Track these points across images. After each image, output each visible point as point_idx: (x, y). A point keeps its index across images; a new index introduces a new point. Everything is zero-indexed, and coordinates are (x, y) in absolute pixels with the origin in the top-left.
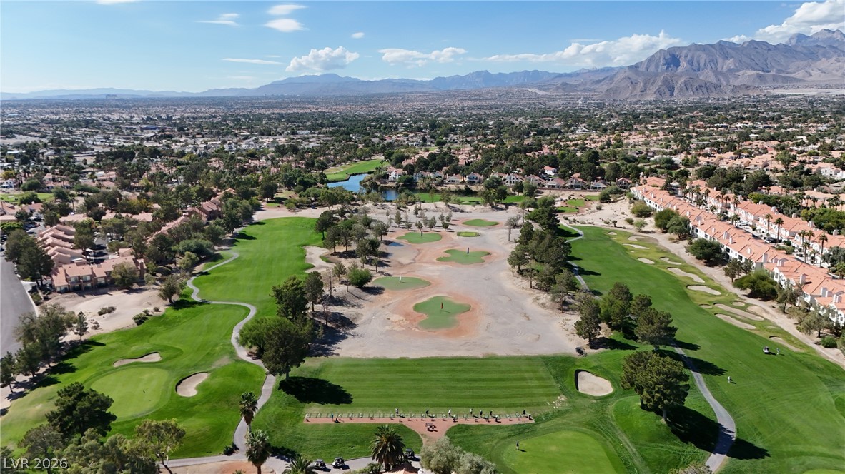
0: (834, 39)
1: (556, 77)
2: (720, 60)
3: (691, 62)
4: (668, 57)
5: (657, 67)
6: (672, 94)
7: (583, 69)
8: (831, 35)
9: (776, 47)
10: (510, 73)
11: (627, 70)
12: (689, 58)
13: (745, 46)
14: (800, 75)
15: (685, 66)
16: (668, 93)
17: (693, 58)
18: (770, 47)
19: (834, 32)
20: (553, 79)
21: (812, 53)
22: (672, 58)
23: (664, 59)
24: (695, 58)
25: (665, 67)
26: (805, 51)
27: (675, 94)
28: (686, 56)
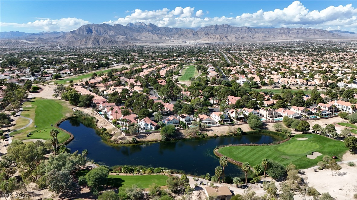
0: (142, 25)
1: (31, 35)
2: (108, 31)
3: (97, 31)
4: (87, 28)
5: (83, 32)
6: (99, 44)
7: (43, 32)
8: (141, 24)
9: (126, 27)
10: (2, 32)
11: (70, 33)
12: (96, 29)
13: (115, 26)
14: (138, 38)
15: (95, 32)
16: (97, 44)
17: (97, 29)
18: (125, 27)
19: (142, 23)
20: (30, 36)
21: (138, 30)
22: (89, 29)
23: (86, 29)
24: (98, 30)
25: (87, 33)
26: (136, 29)
27: (100, 44)
28: (95, 29)
